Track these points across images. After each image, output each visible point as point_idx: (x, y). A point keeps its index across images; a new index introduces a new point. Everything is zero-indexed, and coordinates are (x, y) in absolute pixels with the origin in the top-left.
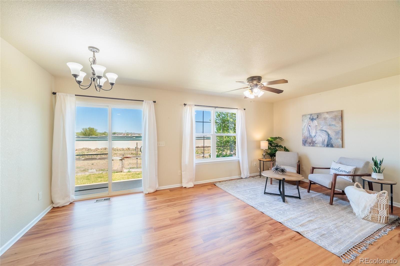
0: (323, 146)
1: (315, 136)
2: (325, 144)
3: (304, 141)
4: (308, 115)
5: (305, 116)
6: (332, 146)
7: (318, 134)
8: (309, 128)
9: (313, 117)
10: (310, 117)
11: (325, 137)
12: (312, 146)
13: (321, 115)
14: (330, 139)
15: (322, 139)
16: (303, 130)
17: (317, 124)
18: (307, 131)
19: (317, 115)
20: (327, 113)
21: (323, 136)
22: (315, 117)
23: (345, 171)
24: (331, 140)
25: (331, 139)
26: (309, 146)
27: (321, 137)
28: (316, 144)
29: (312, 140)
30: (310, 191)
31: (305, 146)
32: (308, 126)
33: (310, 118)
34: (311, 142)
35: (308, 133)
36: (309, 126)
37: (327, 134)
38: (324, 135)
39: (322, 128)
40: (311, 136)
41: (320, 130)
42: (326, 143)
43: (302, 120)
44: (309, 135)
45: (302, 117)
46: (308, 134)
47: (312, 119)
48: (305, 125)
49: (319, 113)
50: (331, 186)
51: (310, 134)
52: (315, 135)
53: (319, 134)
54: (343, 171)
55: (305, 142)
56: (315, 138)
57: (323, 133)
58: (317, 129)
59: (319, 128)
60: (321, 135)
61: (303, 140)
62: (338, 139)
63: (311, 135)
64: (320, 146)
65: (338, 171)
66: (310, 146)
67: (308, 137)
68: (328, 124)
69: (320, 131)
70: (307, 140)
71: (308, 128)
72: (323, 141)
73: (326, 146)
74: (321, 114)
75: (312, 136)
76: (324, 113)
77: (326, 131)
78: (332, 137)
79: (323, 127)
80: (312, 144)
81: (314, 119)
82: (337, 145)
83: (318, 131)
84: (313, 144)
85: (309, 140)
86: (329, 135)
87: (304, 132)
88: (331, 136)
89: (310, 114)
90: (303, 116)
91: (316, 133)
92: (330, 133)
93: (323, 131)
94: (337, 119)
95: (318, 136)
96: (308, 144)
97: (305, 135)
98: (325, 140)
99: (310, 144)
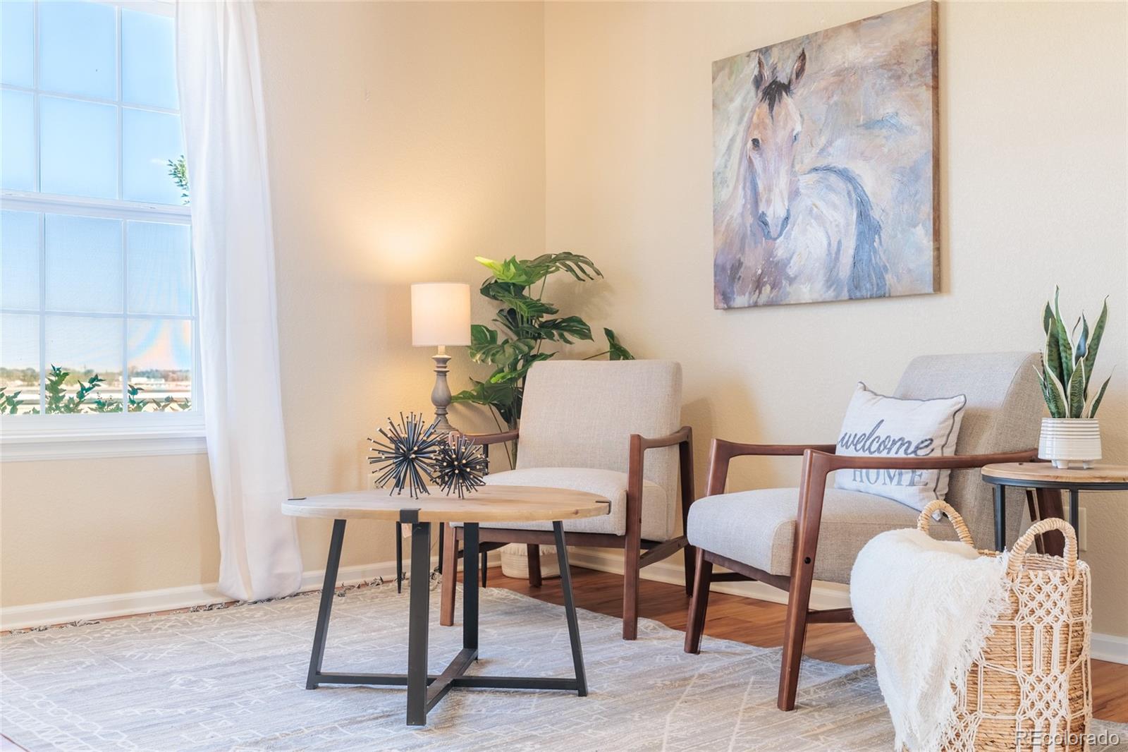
0: (831, 295)
1: (787, 218)
2: (840, 277)
3: (723, 269)
4: (749, 56)
5: (727, 71)
6: (880, 289)
7: (804, 202)
8: (750, 161)
9: (774, 71)
10: (755, 73)
11: (842, 223)
12: (771, 304)
13: (819, 48)
15: (825, 243)
16: (718, 179)
17: (798, 128)
18: (740, 192)
19: (799, 52)
20: (856, 27)
21: (829, 213)
22: (788, 71)
23: (902, 444)
24: (876, 244)
25: (876, 229)
27: (820, 219)
28: (790, 282)
29: (771, 254)
30: (706, 642)
31: (729, 308)
32: (750, 144)
33: (757, 85)
34: (762, 276)
35: (744, 206)
36: (755, 142)
37: (854, 196)
38: (835, 207)
40: (766, 224)
41: (816, 170)
42: (846, 265)
43: (714, 106)
44: (750, 220)
45: (714, 79)
46: (749, 208)
47: (773, 91)
48: (732, 140)
49: (807, 37)
50: (787, 555)
51: (762, 208)
52: (783, 214)
53: (809, 202)
54: (894, 442)
56: (789, 234)
57: (830, 188)
58: (797, 167)
59: (808, 158)
60: (820, 204)
61: (720, 262)
62: (915, 226)
63: (762, 220)
64: (815, 298)
65: (869, 448)
66: (756, 305)
67: (744, 237)
68: (862, 120)
69: (814, 176)
70: (740, 264)
71: (745, 163)
72: (829, 253)
73: (845, 295)
74: (819, 41)
75: (769, 220)
76: (837, 30)
77: (845, 175)
79: (831, 144)
80: (768, 288)
81: (782, 86)
82: (910, 271)
84: (773, 282)
86: (861, 203)
87: (726, 194)
88: (876, 214)
91: (794, 194)
92: (868, 183)
93: (833, 178)
94: (909, 71)
95: (801, 217)
96: (747, 294)
97: (732, 217)
98: (839, 242)
99: (760, 293)
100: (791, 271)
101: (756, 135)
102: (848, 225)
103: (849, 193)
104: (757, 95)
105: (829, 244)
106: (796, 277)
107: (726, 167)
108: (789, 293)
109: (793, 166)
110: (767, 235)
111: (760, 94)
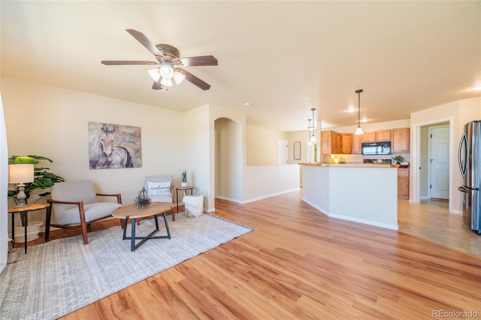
0: (122, 167)
1: (111, 154)
2: (124, 164)
3: (93, 161)
4: (100, 124)
5: (93, 124)
6: (132, 166)
7: (115, 152)
9: (107, 128)
10: (102, 127)
11: (124, 156)
13: (118, 128)
14: (129, 158)
15: (120, 159)
16: (91, 145)
17: (113, 139)
18: (98, 148)
19: (114, 127)
20: (126, 127)
21: (121, 154)
22: (111, 129)
24: (131, 160)
25: (131, 158)
26: (101, 168)
27: (119, 155)
28: (112, 164)
29: (107, 160)
31: (95, 169)
32: (100, 140)
33: (102, 129)
34: (104, 164)
35: (99, 150)
36: (102, 140)
37: (126, 152)
38: (122, 153)
39: (119, 144)
41: (118, 147)
42: (125, 162)
43: (89, 130)
44: (101, 153)
45: (89, 125)
46: (101, 151)
47: (106, 132)
48: (95, 138)
49: (115, 125)
51: (104, 151)
52: (110, 153)
53: (117, 152)
55: (94, 164)
56: (112, 157)
57: (121, 150)
58: (113, 146)
59: (117, 145)
60: (119, 153)
61: (92, 160)
62: (138, 158)
63: (105, 154)
64: (118, 167)
66: (103, 168)
67: (99, 156)
68: (128, 141)
70: (98, 161)
71: (99, 143)
72: (121, 161)
73: (125, 167)
74: (119, 126)
75: (107, 154)
76: (122, 126)
77: (124, 149)
78: (132, 156)
79: (121, 143)
80: (106, 166)
81: (110, 131)
82: (137, 164)
83: (115, 149)
84: (108, 164)
85: (102, 160)
86: (128, 153)
87: (93, 148)
89: (103, 124)
90: (90, 123)
91: (113, 150)
92: (129, 151)
93: (122, 149)
94: (137, 136)
95: (114, 154)
96: (100, 167)
97: (95, 152)
98: (124, 159)
99: (104, 166)
100: (112, 163)
101: (102, 138)
102: (125, 157)
103: (125, 152)
104: (102, 131)
105: (121, 159)
106: (113, 164)
107: (93, 142)
108: (112, 167)
109: (112, 145)
110: (106, 157)
111: (103, 131)
